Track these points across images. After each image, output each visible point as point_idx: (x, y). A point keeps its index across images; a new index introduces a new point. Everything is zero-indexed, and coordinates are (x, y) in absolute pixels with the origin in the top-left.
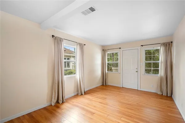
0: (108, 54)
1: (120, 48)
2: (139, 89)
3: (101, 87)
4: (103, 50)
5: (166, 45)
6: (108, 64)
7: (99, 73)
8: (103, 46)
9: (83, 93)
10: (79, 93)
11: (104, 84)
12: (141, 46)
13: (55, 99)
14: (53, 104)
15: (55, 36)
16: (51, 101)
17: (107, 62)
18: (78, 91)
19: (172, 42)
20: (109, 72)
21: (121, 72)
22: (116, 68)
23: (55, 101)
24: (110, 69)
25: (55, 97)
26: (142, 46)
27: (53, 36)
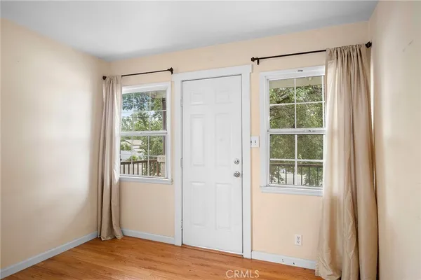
1: (171, 70)
2: (247, 254)
4: (104, 78)
5: (349, 56)
12: (253, 59)
17: (118, 133)
19: (369, 45)
21: (177, 177)
26: (258, 59)
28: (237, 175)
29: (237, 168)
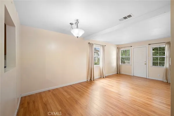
0: (122, 51)
1: (131, 46)
2: (148, 78)
3: (116, 75)
4: (118, 48)
6: (122, 58)
7: (114, 64)
8: (117, 45)
9: (105, 77)
10: (102, 77)
11: (119, 73)
13: (89, 78)
14: (89, 80)
15: (90, 43)
16: (88, 79)
17: (121, 57)
18: (101, 75)
20: (123, 64)
21: (132, 64)
22: (128, 61)
23: (90, 79)
24: (123, 62)
25: (89, 77)
26: (150, 44)
27: (89, 43)
28: (145, 64)
29: (145, 63)
